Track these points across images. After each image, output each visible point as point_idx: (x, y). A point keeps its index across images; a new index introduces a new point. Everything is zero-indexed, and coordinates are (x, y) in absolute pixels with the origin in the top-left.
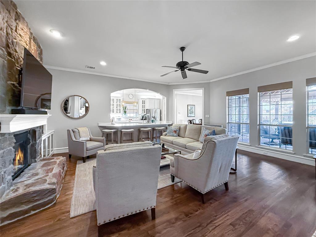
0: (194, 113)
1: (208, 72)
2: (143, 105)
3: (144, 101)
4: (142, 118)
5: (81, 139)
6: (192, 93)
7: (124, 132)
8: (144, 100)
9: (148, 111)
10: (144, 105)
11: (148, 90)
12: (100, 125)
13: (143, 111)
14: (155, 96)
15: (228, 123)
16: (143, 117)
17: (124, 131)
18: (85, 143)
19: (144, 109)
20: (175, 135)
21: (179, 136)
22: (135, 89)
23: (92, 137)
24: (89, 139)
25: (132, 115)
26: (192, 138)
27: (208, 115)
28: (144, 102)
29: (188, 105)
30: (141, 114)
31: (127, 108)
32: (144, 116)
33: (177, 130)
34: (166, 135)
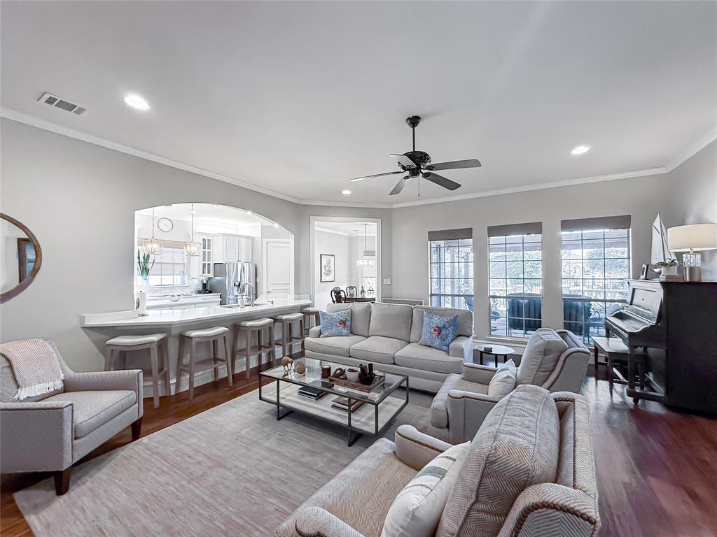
0: (332, 274)
1: (460, 186)
2: (204, 252)
3: (209, 240)
4: (201, 288)
5: (23, 394)
6: (329, 229)
7: (197, 340)
8: (206, 238)
9: (220, 268)
10: (209, 253)
11: (249, 213)
12: (91, 322)
13: (204, 268)
14: (237, 230)
15: (432, 295)
16: (204, 285)
17: (196, 337)
18: (67, 411)
19: (207, 262)
20: (345, 331)
21: (352, 333)
22: (215, 206)
23: (71, 373)
24: (59, 385)
25: (167, 280)
26: (391, 336)
27: (389, 280)
28: (206, 244)
29: (321, 255)
30: (197, 277)
31: (151, 260)
32: (207, 281)
33: (347, 319)
34: (319, 334)
